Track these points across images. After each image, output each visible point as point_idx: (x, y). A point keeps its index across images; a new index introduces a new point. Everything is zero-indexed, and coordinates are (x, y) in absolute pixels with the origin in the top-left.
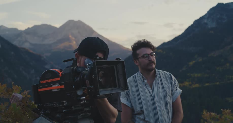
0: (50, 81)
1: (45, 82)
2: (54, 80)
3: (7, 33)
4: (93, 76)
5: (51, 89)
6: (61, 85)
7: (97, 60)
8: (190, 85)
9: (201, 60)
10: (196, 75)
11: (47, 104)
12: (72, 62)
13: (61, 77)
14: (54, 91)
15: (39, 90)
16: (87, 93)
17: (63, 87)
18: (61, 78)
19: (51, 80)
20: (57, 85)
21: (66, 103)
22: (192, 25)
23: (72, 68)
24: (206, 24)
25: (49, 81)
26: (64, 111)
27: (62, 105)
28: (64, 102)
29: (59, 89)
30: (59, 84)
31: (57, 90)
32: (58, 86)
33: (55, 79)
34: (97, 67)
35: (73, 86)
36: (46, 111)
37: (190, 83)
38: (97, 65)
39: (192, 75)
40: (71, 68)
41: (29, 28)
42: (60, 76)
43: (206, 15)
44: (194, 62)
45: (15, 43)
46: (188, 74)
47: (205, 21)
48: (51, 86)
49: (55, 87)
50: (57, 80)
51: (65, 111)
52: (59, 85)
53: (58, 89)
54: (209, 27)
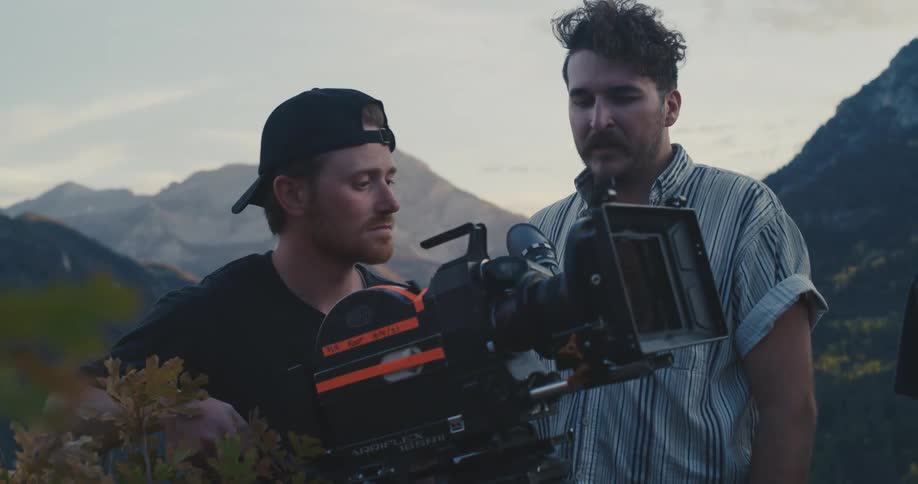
0: (370, 340)
1: (343, 346)
2: (391, 333)
3: (90, 209)
4: (594, 277)
5: (379, 373)
6: (424, 347)
7: (607, 201)
8: (844, 367)
9: (881, 260)
10: (866, 325)
11: (369, 444)
12: (465, 239)
13: (422, 312)
14: (392, 379)
15: (322, 387)
16: (580, 356)
17: (438, 354)
18: (420, 316)
19: (377, 332)
20: (406, 353)
21: (459, 424)
22: (832, 123)
23: (470, 264)
24: (889, 112)
25: (364, 342)
26: (457, 460)
27: (442, 438)
28: (449, 422)
29: (419, 370)
30: (417, 345)
31: (407, 375)
32: (413, 353)
33: (394, 326)
34: (614, 238)
35: (490, 345)
36: (380, 467)
37: (845, 358)
38: (612, 231)
39: (848, 323)
40: (466, 265)
41: (174, 185)
42: (418, 310)
43: (885, 75)
44: (853, 270)
45: (125, 248)
46: (835, 324)
47: (886, 100)
48: (377, 361)
49: (399, 364)
50: (402, 330)
51: (461, 461)
52: (417, 351)
53: (413, 369)
54: (905, 122)
